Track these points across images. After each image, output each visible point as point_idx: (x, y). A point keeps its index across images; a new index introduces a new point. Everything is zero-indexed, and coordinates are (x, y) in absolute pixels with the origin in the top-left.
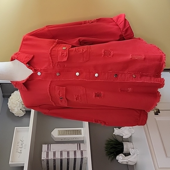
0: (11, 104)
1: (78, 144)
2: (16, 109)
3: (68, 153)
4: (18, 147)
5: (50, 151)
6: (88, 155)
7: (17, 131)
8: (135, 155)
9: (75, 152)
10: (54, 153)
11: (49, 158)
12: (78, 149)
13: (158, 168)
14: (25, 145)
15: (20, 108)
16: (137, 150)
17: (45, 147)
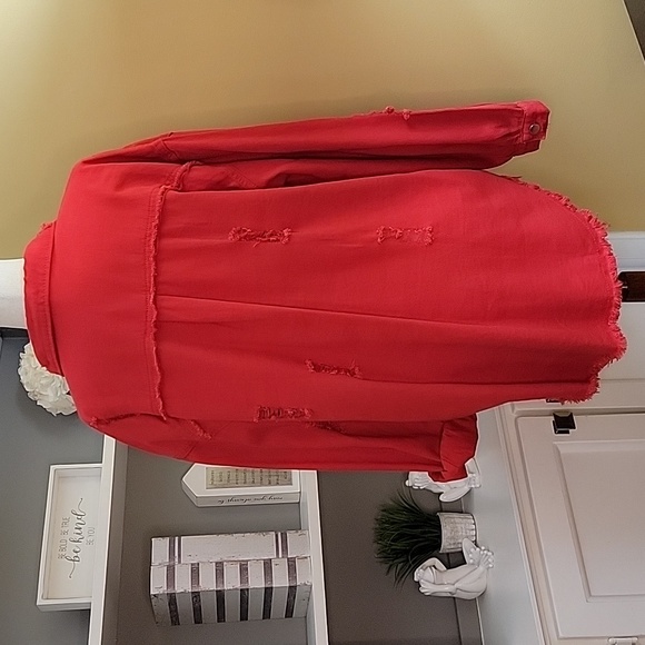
0: (30, 374)
1: (277, 536)
2: (50, 392)
3: (244, 569)
4: (67, 537)
5: (179, 562)
6: (313, 575)
7: (61, 477)
8: (481, 568)
9: (268, 565)
10: (195, 570)
11: (178, 589)
12: (278, 554)
13: (558, 636)
14: (92, 531)
15: (65, 392)
16: (490, 554)
17: (160, 547)
